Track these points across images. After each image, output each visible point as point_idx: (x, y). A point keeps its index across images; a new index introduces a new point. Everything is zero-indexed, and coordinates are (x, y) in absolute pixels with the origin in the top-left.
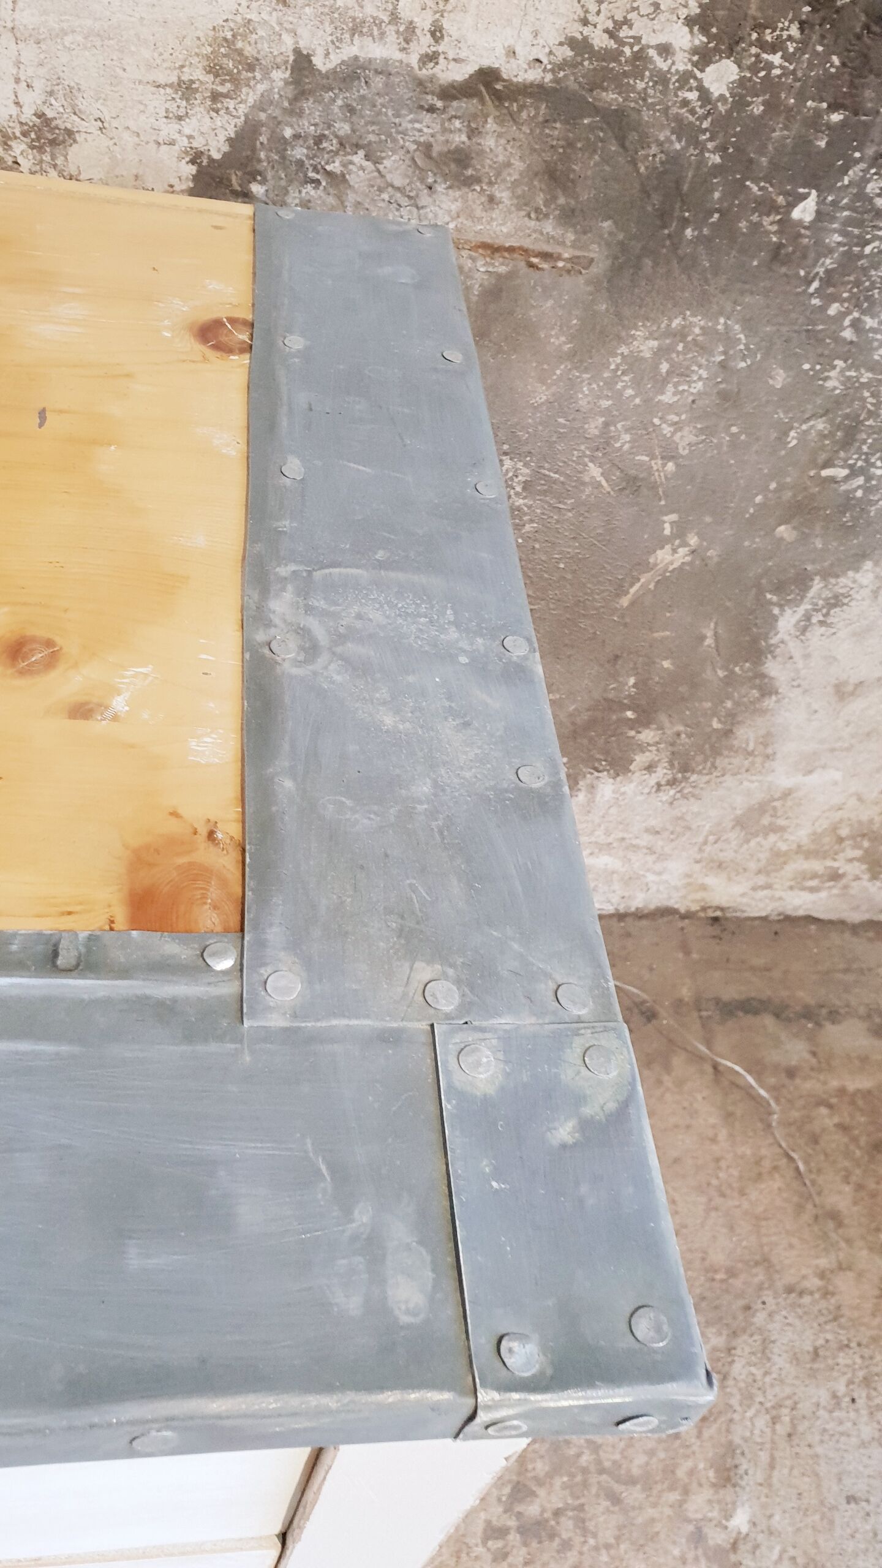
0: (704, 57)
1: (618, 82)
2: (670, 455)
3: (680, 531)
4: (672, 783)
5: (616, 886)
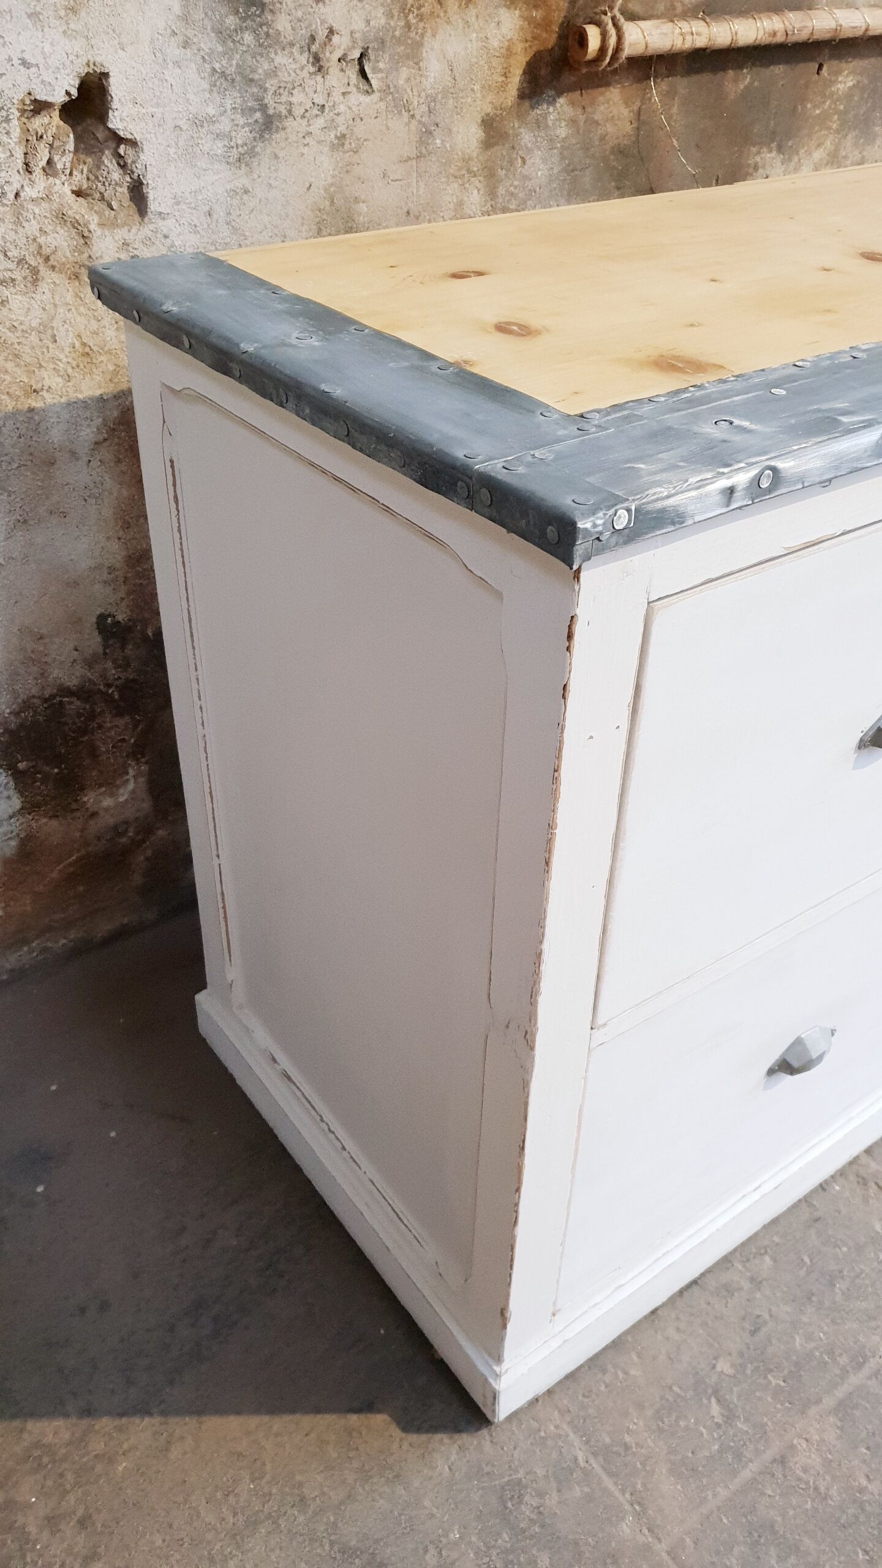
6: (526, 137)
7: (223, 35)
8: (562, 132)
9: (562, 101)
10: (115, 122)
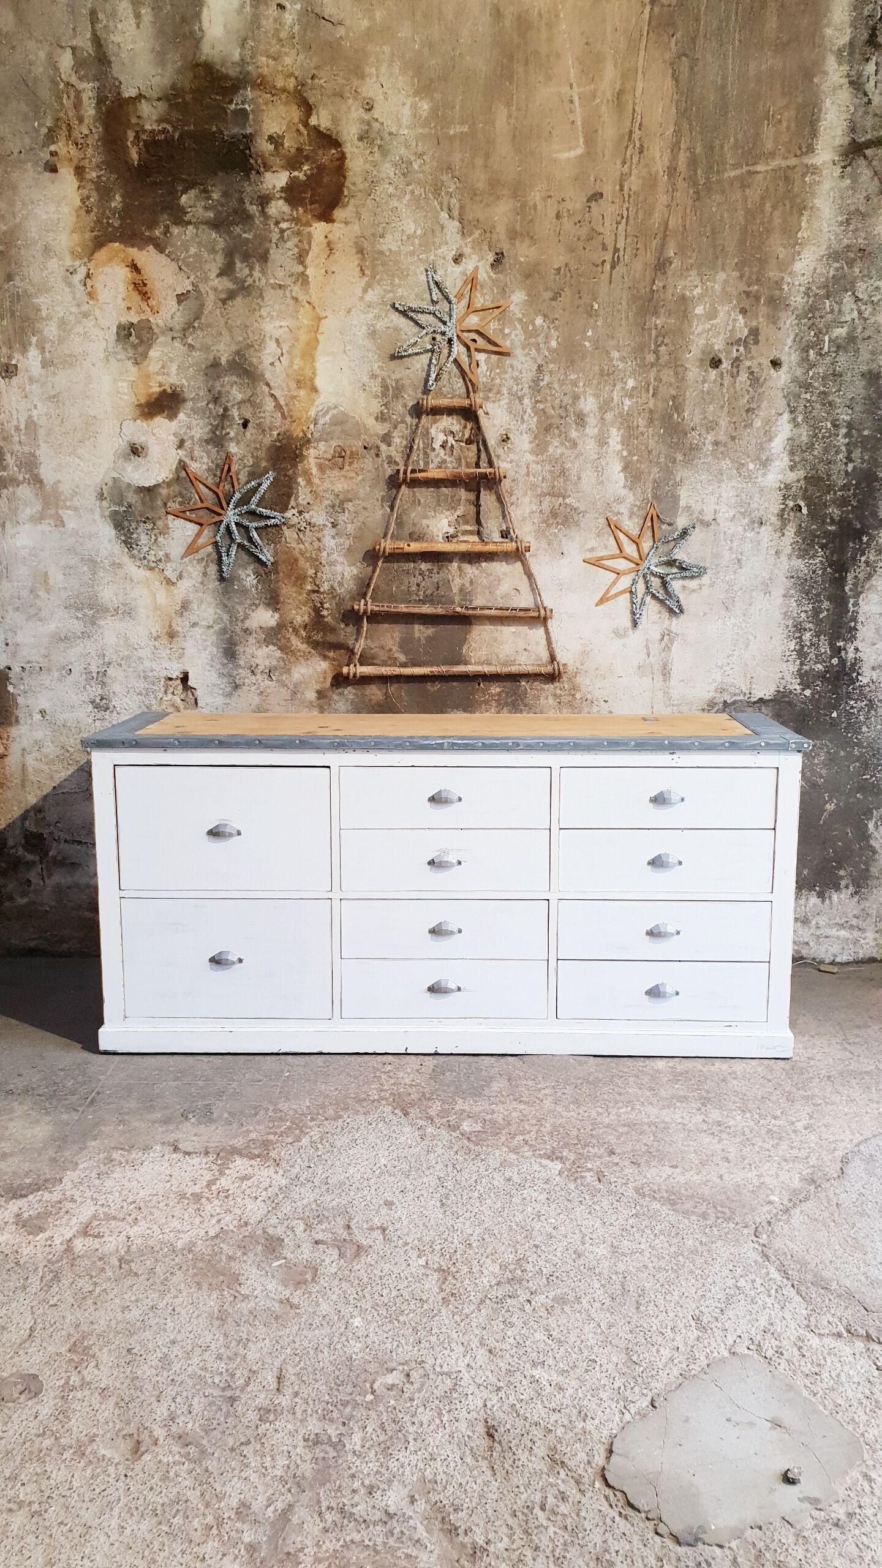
0: (803, 690)
1: (787, 696)
2: (821, 777)
3: (831, 799)
4: (856, 893)
5: (851, 946)
6: (335, 697)
7: (224, 665)
8: (352, 697)
9: (349, 688)
10: (190, 683)
